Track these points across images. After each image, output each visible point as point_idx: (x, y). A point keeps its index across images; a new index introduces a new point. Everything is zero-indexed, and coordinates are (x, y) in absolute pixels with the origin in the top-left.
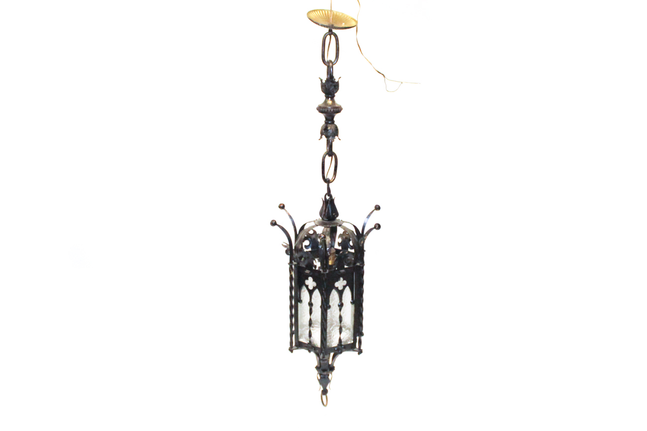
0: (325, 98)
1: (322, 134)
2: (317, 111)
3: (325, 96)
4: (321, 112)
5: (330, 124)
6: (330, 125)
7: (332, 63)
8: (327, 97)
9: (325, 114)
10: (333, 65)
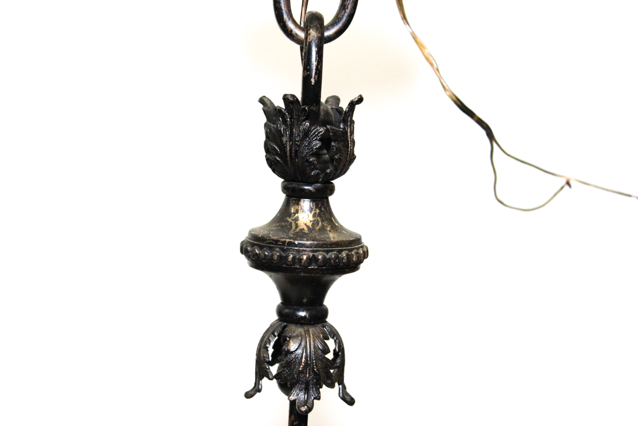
0: (283, 197)
1: (261, 372)
2: (244, 260)
3: (285, 189)
4: (258, 263)
5: (301, 322)
6: (300, 330)
7: (321, 28)
8: (293, 195)
9: (279, 275)
10: (323, 41)
